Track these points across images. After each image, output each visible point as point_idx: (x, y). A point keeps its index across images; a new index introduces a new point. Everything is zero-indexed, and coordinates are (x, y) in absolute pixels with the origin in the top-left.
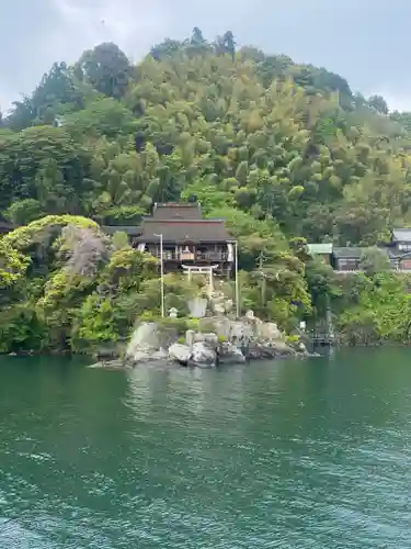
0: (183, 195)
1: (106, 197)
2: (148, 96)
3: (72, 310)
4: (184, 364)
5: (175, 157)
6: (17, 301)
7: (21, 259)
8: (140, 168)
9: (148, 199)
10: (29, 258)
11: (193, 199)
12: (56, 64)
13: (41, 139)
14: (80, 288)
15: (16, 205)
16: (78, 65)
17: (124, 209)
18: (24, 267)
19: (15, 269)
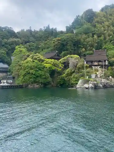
0: (103, 47)
1: (84, 50)
2: (98, 22)
3: (70, 77)
4: (87, 88)
5: (102, 38)
6: (61, 75)
7: (62, 66)
8: (92, 42)
9: (94, 49)
10: (63, 65)
11: (105, 48)
12: (77, 16)
13: (68, 37)
14: (72, 72)
15: (63, 53)
16: (83, 15)
17: (88, 52)
18: (62, 67)
19: (60, 68)
